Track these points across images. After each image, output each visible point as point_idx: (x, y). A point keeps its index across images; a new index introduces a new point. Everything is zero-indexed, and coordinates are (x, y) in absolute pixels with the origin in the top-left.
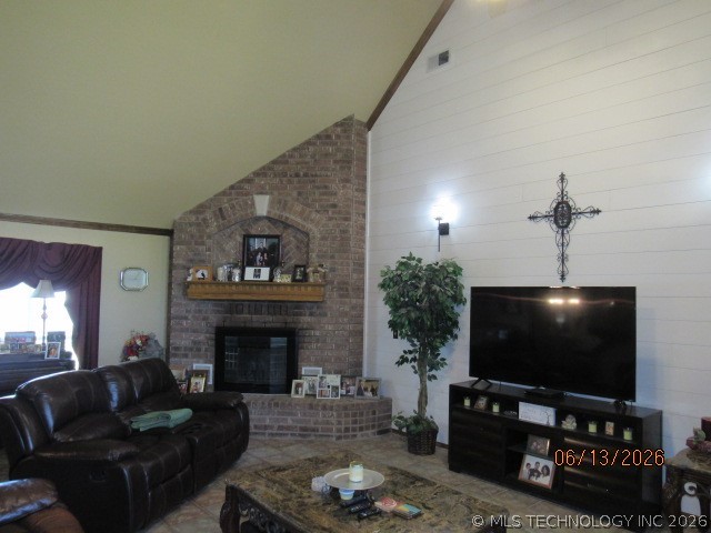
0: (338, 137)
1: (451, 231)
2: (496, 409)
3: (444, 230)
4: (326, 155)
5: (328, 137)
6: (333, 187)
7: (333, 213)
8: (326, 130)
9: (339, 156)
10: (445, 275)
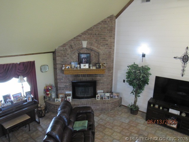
0: (109, 22)
1: (146, 56)
2: (161, 108)
3: (144, 56)
4: (105, 28)
5: (106, 22)
6: (107, 38)
7: (107, 46)
8: (105, 19)
9: (109, 28)
10: (145, 70)
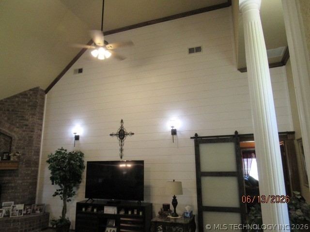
0: (31, 95)
1: (80, 138)
2: (95, 210)
3: (77, 138)
4: (25, 102)
5: (26, 95)
6: (27, 117)
7: (26, 128)
8: (25, 92)
9: (31, 104)
10: (77, 157)
